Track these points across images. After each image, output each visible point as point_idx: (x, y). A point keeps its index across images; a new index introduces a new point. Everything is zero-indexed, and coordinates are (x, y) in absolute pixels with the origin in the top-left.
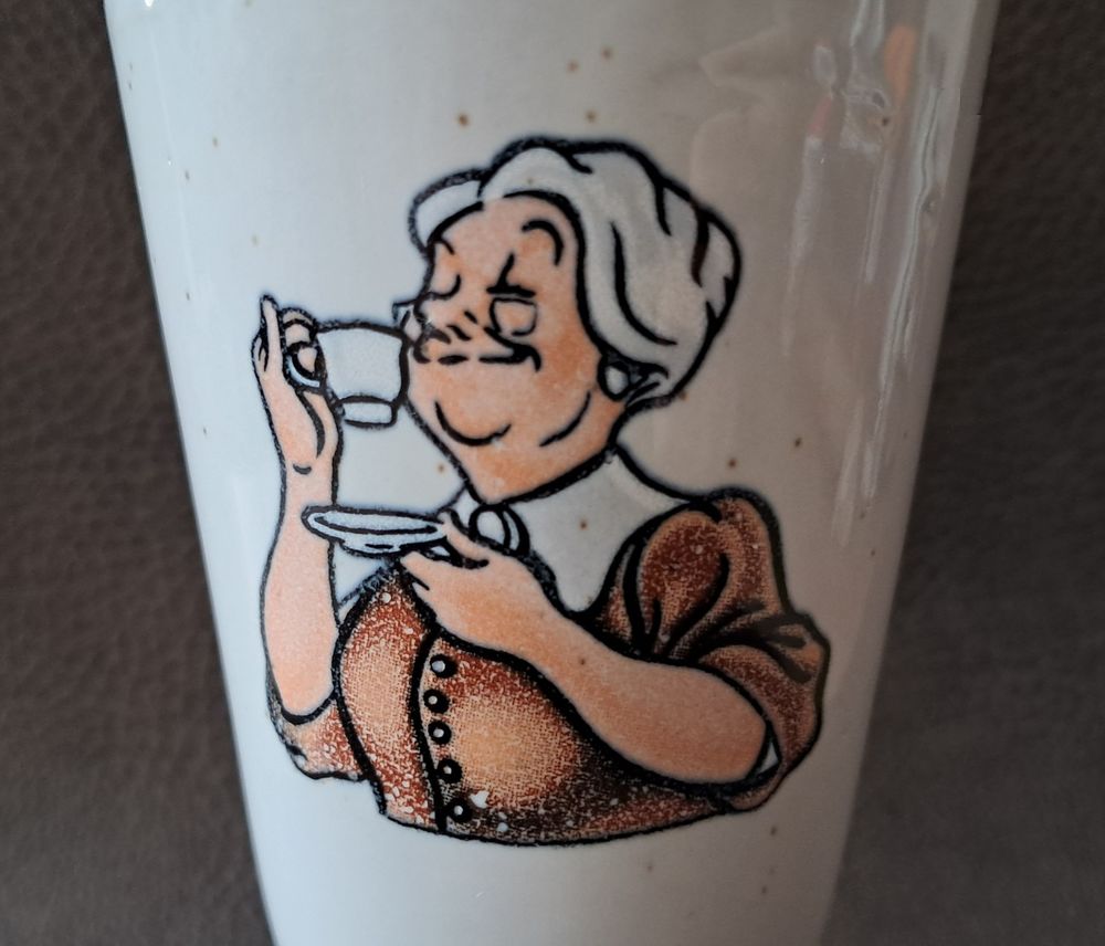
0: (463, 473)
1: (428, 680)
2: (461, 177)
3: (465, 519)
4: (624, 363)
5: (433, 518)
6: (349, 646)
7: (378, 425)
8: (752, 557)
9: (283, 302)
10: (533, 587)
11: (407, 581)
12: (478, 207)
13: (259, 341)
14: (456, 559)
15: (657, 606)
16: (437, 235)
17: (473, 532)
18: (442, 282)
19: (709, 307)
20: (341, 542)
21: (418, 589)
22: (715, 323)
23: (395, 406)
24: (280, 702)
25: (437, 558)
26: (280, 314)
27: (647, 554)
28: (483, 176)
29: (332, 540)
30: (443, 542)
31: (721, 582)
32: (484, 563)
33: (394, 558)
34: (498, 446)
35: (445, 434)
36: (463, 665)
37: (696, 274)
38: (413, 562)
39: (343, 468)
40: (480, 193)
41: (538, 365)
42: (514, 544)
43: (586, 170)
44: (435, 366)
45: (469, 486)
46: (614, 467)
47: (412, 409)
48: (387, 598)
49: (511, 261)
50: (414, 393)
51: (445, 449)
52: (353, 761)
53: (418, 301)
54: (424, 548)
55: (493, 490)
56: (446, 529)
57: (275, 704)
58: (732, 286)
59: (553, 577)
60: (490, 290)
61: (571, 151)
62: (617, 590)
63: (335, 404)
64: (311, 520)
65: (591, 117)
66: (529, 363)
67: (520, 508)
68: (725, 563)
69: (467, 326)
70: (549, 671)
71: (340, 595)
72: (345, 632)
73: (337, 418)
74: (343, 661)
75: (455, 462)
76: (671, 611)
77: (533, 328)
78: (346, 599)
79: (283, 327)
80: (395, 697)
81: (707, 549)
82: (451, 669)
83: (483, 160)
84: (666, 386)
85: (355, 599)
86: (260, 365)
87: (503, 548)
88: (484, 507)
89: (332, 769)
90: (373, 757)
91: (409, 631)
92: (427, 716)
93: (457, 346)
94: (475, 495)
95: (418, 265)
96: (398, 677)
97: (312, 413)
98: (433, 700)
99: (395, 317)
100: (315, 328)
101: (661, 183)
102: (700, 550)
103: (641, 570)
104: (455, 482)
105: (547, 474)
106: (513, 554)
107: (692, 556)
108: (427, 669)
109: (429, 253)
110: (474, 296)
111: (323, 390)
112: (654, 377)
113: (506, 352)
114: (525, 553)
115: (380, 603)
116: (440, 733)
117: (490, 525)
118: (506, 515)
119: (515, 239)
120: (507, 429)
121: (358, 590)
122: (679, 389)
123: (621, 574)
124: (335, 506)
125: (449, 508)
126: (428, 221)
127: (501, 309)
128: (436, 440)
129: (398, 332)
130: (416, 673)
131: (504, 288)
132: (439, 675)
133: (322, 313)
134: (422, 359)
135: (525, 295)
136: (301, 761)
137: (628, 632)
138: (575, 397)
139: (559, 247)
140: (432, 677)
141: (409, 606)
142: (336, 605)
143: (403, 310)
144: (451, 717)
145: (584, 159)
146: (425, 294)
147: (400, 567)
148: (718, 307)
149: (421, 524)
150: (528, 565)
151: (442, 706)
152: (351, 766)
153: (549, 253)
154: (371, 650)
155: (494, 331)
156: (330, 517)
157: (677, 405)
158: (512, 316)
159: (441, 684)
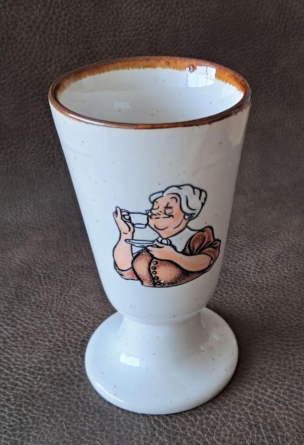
0: (159, 234)
1: (152, 265)
2: (159, 192)
3: (160, 241)
4: (188, 214)
5: (154, 241)
6: (135, 260)
7: (142, 228)
8: (209, 235)
9: (121, 208)
10: (173, 249)
11: (148, 251)
12: (162, 196)
13: (115, 213)
14: (158, 247)
15: (194, 248)
16: (155, 201)
17: (161, 243)
18: (155, 207)
19: (202, 203)
20: (134, 245)
21: (150, 252)
22: (203, 205)
23: (146, 225)
24: (118, 267)
25: (154, 247)
26: (121, 210)
27: (192, 241)
28: (163, 192)
29: (132, 245)
30: (156, 245)
31: (204, 240)
32: (163, 247)
33: (145, 248)
34: (166, 230)
35: (156, 229)
36: (159, 262)
37: (200, 199)
38: (149, 248)
39: (134, 234)
40: (163, 194)
41: (173, 217)
42: (169, 244)
43: (181, 189)
44: (154, 219)
45: (160, 236)
46: (187, 229)
47: (149, 226)
48: (144, 253)
49: (168, 203)
50: (149, 223)
51: (156, 231)
52: (136, 277)
53: (151, 210)
54: (151, 246)
55: (165, 236)
56: (156, 243)
57: (116, 267)
58: (205, 199)
59: (176, 247)
60: (165, 208)
61: (179, 187)
62: (187, 247)
63: (133, 225)
64: (127, 241)
65: (182, 181)
66: (172, 217)
67: (170, 238)
68: (205, 238)
69: (160, 213)
70: (175, 261)
71: (133, 253)
72: (134, 258)
73: (134, 227)
74: (134, 263)
75: (158, 233)
76: (196, 248)
77: (172, 212)
78: (135, 253)
79: (121, 212)
80: (145, 268)
81: (202, 237)
82: (157, 263)
83: (163, 190)
84: (195, 216)
85: (137, 253)
86: (115, 217)
87: (167, 245)
88: (163, 239)
89: (131, 278)
90: (140, 277)
91: (149, 258)
92: (152, 270)
93: (158, 216)
94: (161, 237)
95: (151, 205)
96: (146, 265)
97: (128, 225)
98: (153, 268)
99: (146, 212)
100: (129, 213)
101: (194, 188)
102: (201, 237)
103: (191, 243)
104: (158, 236)
105: (175, 233)
106: (169, 245)
107: (199, 239)
108: (152, 263)
109: (153, 203)
110: (162, 209)
111: (130, 222)
112: (193, 215)
113: (168, 216)
114: (171, 245)
115: (142, 254)
116: (154, 273)
117: (165, 241)
118: (168, 240)
119: (169, 200)
120: (168, 227)
121: (137, 252)
122: (197, 216)
123: (188, 244)
124: (132, 239)
125: (157, 240)
126: (153, 199)
127: (166, 210)
128: (154, 230)
129: (147, 214)
130: (150, 264)
131: (167, 207)
132: (154, 264)
133: (130, 211)
134: (151, 218)
135: (171, 208)
136: (123, 277)
137: (189, 252)
138: (180, 221)
139: (177, 200)
140: (153, 264)
141: (148, 254)
142: (132, 254)
143: (147, 212)
144: (157, 270)
145: (181, 188)
146: (152, 209)
147: (147, 249)
148: (203, 203)
149: (151, 242)
150: (171, 246)
151: (155, 268)
152: (136, 278)
153: (175, 201)
154: (140, 261)
155: (165, 214)
156: (131, 241)
157: (197, 218)
158: (168, 211)
159: (155, 266)
